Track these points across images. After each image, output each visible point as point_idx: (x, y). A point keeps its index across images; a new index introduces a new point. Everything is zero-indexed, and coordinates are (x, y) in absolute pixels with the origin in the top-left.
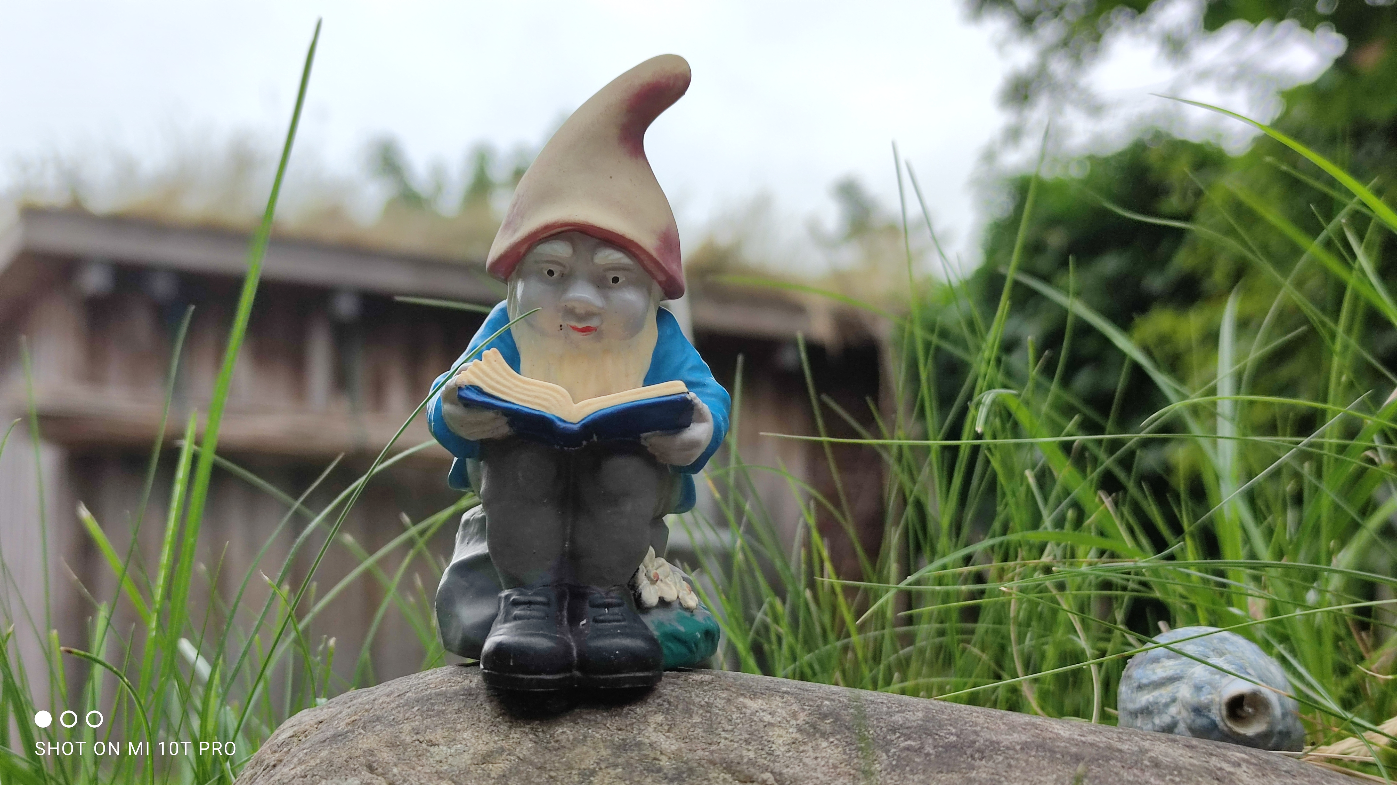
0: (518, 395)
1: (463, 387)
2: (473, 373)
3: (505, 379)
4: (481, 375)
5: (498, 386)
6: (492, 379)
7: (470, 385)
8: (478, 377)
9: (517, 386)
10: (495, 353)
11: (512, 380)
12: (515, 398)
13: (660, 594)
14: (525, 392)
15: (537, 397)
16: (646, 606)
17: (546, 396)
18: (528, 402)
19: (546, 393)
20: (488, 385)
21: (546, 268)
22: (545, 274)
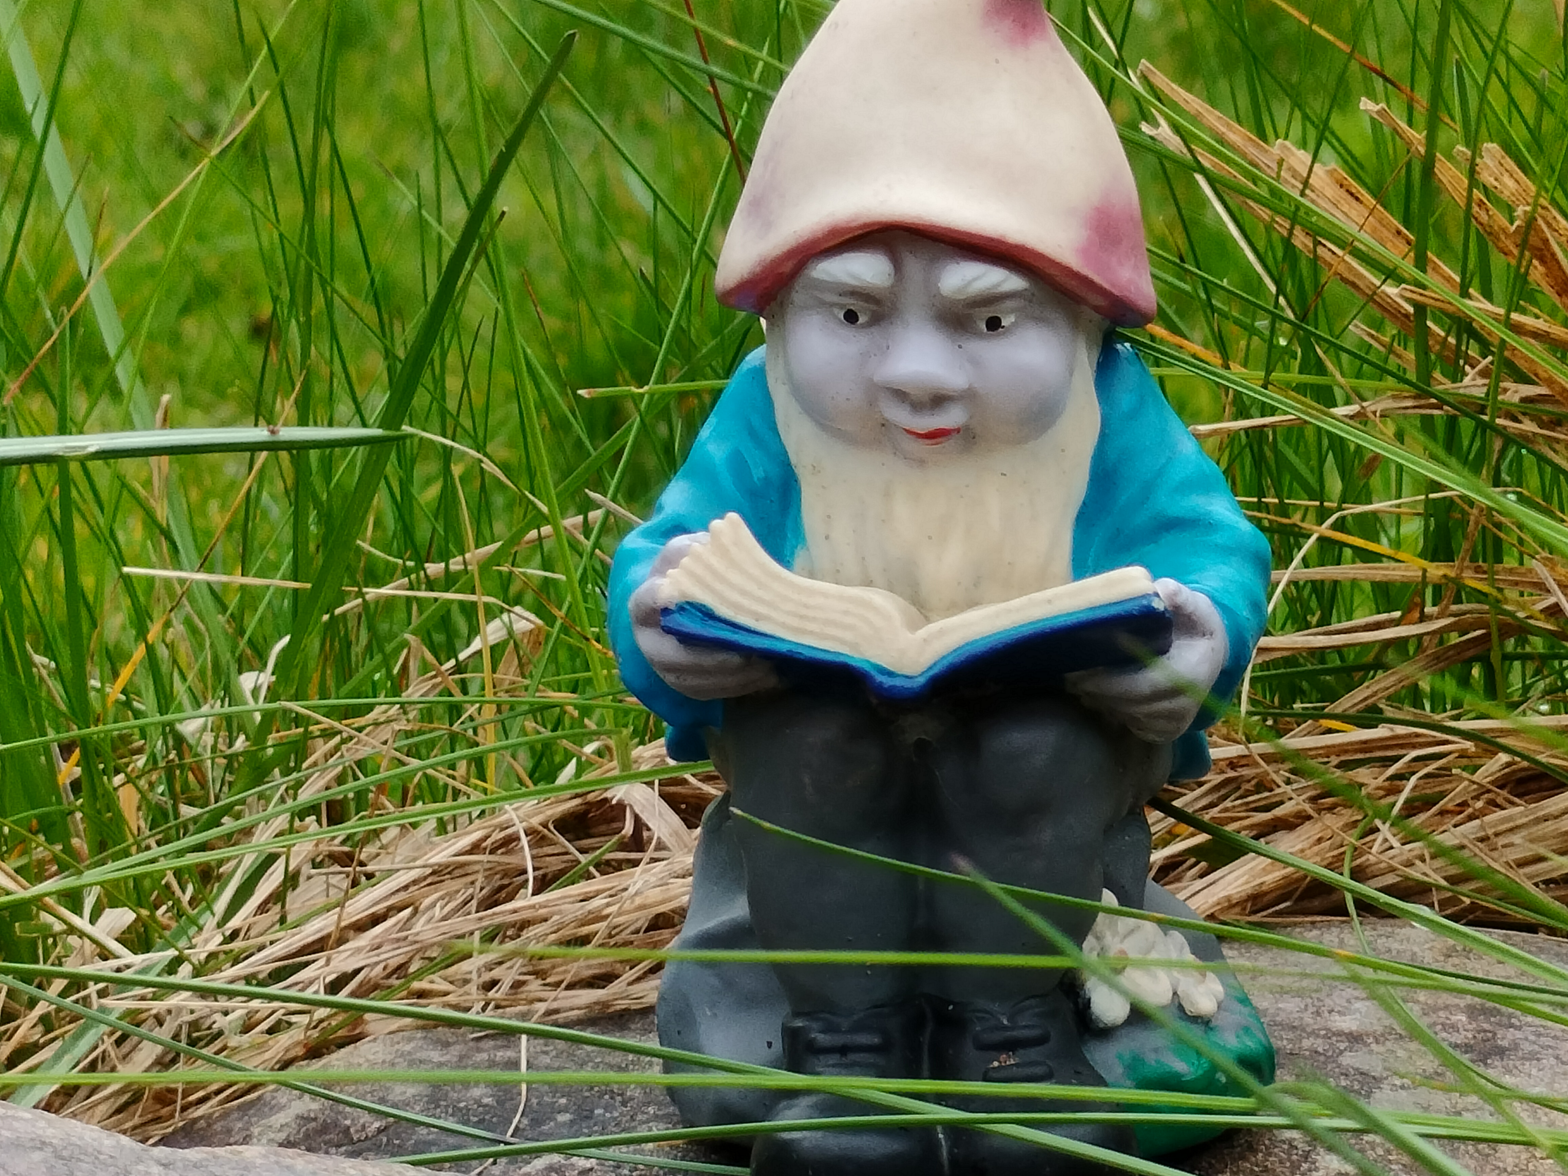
0: (788, 621)
1: (673, 607)
2: (691, 574)
3: (761, 582)
4: (709, 579)
5: (746, 602)
6: (731, 586)
7: (688, 603)
8: (703, 584)
9: (786, 598)
10: (734, 525)
11: (775, 585)
12: (783, 625)
14: (805, 612)
15: (828, 622)
16: (1101, 1025)
17: (849, 620)
18: (811, 633)
19: (846, 613)
20: (723, 600)
21: (841, 306)
22: (840, 320)
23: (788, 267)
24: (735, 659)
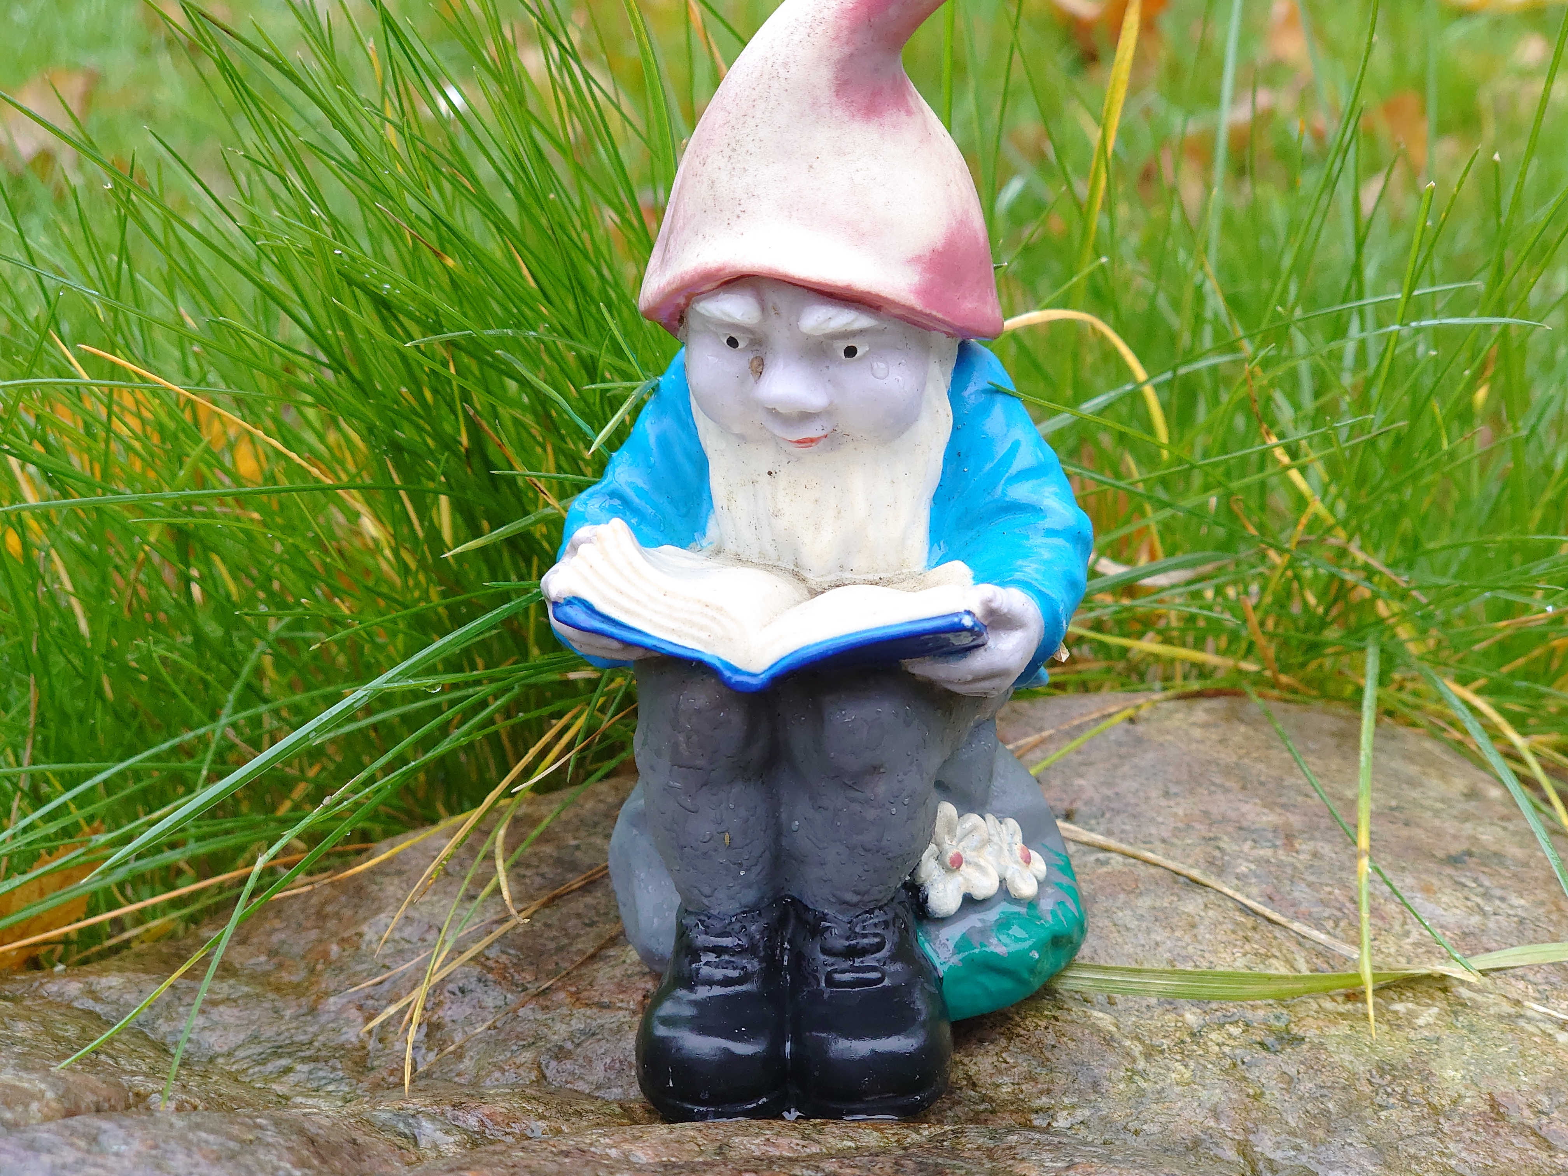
0: (656, 619)
1: (562, 601)
2: (578, 572)
5: (621, 600)
6: (611, 586)
7: (576, 595)
9: (652, 599)
12: (649, 622)
13: (963, 890)
15: (687, 622)
16: (937, 915)
17: (704, 621)
18: (670, 631)
19: (702, 615)
20: (602, 598)
21: (724, 334)
22: (724, 344)
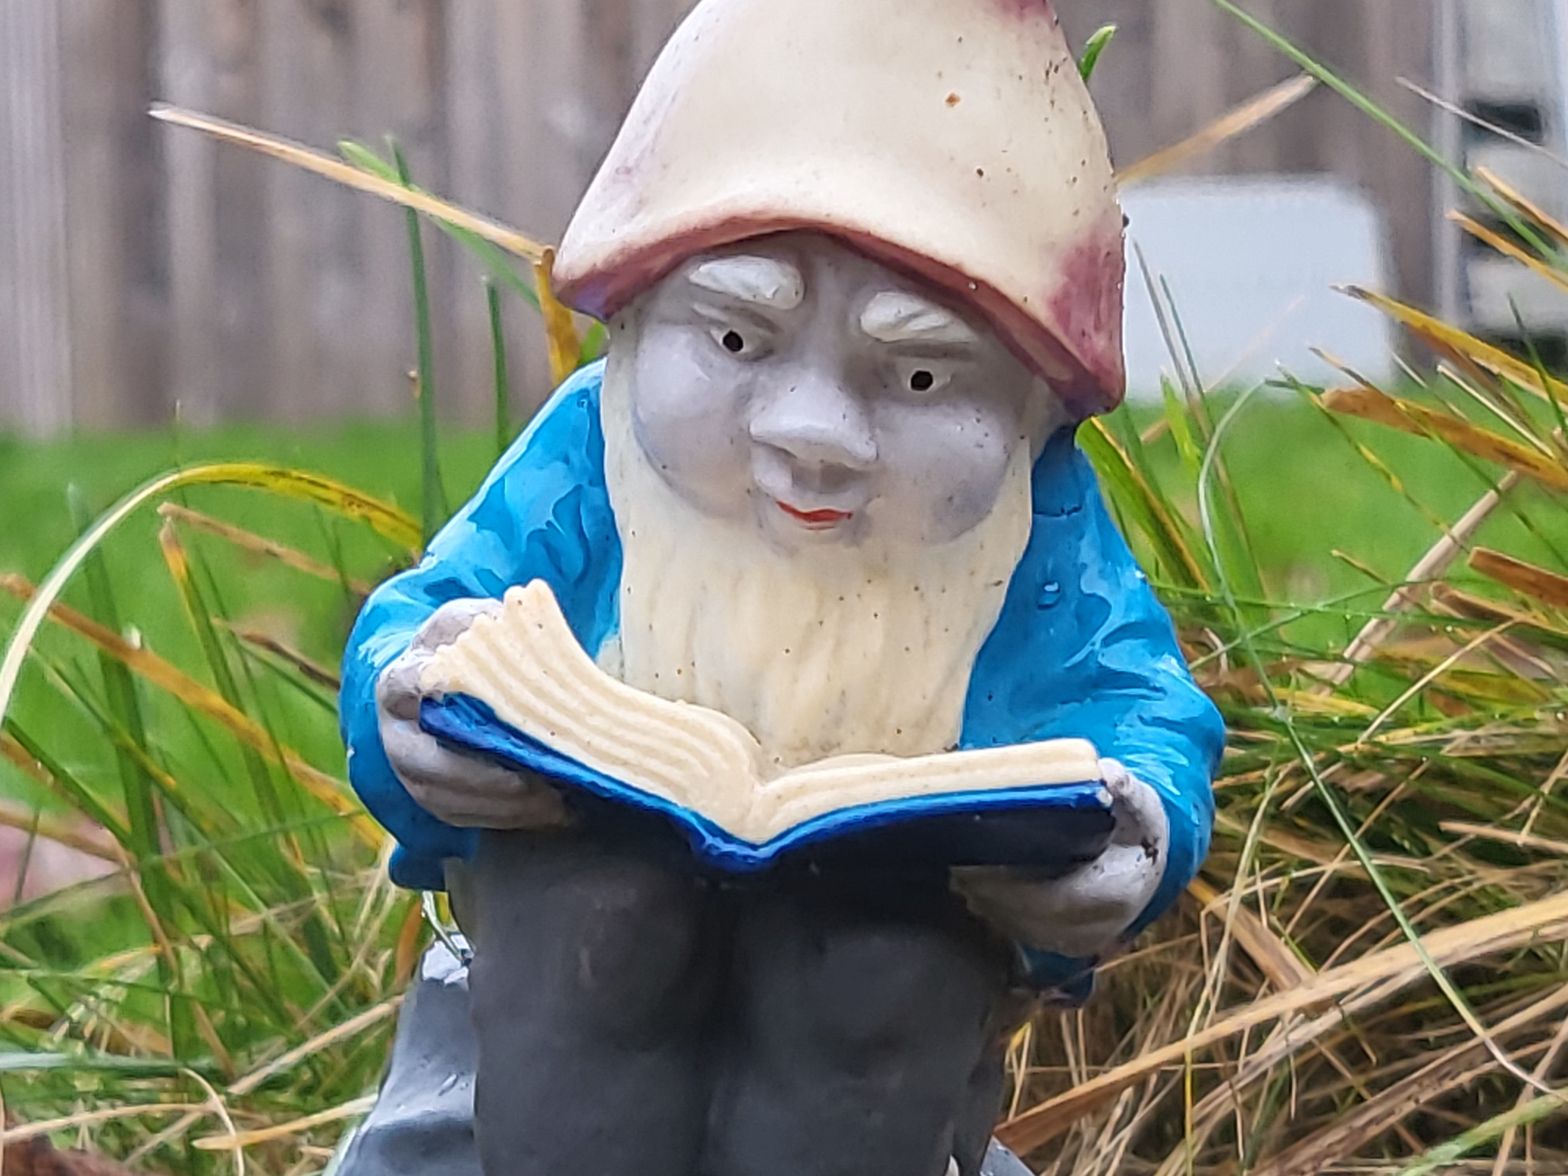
0: (598, 741)
1: (440, 699)
2: (471, 656)
3: (563, 685)
4: (495, 666)
5: (541, 707)
6: (524, 680)
7: (462, 695)
8: (484, 670)
9: (595, 710)
10: (540, 599)
11: (584, 690)
12: (587, 747)
14: (619, 732)
15: (650, 752)
18: (626, 765)
20: (511, 699)
21: (720, 325)
22: (716, 343)
23: (660, 262)
24: (515, 781)
